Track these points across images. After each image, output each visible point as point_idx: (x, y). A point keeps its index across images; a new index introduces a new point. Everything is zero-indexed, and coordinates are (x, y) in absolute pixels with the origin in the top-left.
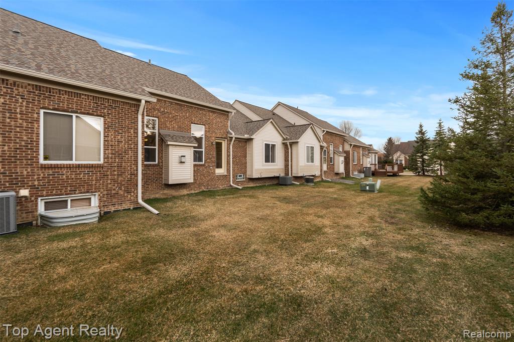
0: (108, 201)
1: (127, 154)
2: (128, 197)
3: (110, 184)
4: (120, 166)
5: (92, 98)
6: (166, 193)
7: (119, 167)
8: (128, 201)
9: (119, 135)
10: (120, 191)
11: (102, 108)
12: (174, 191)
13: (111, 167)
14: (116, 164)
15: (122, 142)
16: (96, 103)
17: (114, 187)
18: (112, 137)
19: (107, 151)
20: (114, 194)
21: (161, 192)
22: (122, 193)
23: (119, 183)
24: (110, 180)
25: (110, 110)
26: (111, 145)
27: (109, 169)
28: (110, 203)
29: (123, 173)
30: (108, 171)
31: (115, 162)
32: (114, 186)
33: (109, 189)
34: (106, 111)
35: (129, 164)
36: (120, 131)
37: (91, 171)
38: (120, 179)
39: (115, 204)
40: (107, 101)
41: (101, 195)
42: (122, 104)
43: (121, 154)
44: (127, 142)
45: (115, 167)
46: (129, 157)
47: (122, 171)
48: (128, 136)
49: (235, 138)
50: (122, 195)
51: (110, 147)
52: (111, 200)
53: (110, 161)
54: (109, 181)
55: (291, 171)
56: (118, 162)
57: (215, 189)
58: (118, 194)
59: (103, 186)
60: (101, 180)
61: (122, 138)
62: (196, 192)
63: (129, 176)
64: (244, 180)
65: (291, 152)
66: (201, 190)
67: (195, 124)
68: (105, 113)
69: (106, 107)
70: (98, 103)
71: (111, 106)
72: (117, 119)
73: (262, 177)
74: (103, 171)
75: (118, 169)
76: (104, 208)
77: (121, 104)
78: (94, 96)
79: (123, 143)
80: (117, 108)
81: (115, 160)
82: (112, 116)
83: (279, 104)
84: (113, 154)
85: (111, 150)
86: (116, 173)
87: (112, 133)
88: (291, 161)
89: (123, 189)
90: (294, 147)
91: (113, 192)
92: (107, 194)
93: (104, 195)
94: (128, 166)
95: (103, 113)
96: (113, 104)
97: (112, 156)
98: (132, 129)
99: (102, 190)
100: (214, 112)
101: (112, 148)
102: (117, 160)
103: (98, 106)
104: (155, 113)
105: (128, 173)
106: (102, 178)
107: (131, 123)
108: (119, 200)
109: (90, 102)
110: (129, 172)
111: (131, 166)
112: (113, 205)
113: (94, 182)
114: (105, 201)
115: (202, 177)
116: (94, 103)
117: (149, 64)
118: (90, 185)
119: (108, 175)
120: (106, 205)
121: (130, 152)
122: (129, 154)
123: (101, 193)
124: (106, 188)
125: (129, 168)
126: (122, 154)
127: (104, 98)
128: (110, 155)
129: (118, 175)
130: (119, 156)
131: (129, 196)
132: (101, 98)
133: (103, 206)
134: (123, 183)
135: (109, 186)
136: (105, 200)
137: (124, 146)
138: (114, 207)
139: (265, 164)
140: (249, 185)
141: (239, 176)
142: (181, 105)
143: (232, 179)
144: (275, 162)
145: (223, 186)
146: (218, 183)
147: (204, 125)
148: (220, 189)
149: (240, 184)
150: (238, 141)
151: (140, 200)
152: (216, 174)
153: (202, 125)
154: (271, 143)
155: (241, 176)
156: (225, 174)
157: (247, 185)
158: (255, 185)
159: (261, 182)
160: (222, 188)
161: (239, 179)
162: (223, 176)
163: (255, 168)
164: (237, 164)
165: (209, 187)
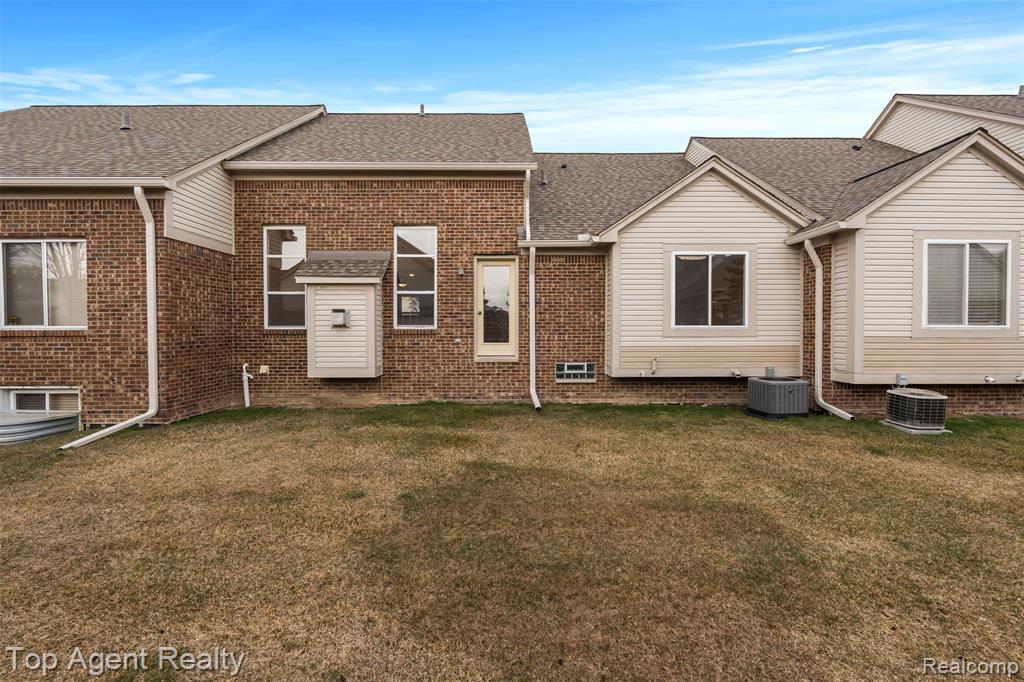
0: (98, 403)
1: (129, 310)
2: (132, 399)
3: (100, 370)
4: (117, 336)
5: (64, 205)
6: (326, 399)
7: (115, 336)
8: (133, 407)
9: (112, 272)
10: (118, 387)
11: (82, 221)
12: (344, 395)
13: (100, 336)
14: (108, 332)
15: (119, 285)
16: (72, 213)
17: (106, 378)
18: (101, 276)
19: (92, 305)
20: (106, 391)
21: (314, 395)
22: (122, 391)
23: (115, 370)
24: (100, 362)
25: (95, 221)
26: (99, 293)
27: (96, 340)
28: (99, 408)
29: (123, 349)
30: (95, 345)
31: (108, 327)
32: (107, 374)
33: (98, 380)
34: (88, 225)
35: (133, 331)
36: (116, 263)
37: (67, 345)
38: (117, 361)
39: (109, 412)
40: (89, 204)
41: (85, 391)
42: (118, 205)
43: (117, 310)
44: (129, 284)
45: (107, 336)
46: (135, 317)
47: (119, 345)
48: (130, 272)
49: (538, 249)
50: (121, 394)
51: (97, 296)
52: (103, 403)
53: (98, 325)
54: (97, 366)
55: (826, 357)
56: (112, 327)
57: (472, 401)
58: (114, 391)
59: (87, 374)
60: (83, 362)
61: (119, 276)
62: (408, 402)
63: (134, 357)
64: (593, 380)
65: (827, 282)
66: (424, 399)
67: (404, 225)
68: (87, 230)
69: (88, 217)
70: (75, 213)
71: (96, 213)
72: (109, 238)
73: (658, 375)
74: (87, 345)
75: (112, 340)
76: (91, 417)
77: (116, 205)
78: (67, 200)
79: (120, 288)
80: (108, 215)
81: (107, 323)
82: (99, 234)
83: (897, 103)
84: (103, 310)
85: (99, 302)
86: (109, 348)
87: (101, 268)
88: (826, 318)
89: (123, 382)
90: (838, 259)
91: (106, 387)
92: (94, 391)
93: (89, 391)
94: (132, 336)
95: (82, 230)
96: (100, 208)
97: (101, 315)
98: (138, 255)
99: (86, 382)
100: (467, 184)
101: (101, 297)
102: (111, 323)
103: (76, 217)
104: (296, 216)
105: (132, 349)
106: (86, 357)
107: (136, 242)
108: (117, 403)
109: (62, 213)
110: (135, 348)
111: (138, 336)
112: (105, 412)
113: (72, 365)
114: (92, 403)
115: (427, 364)
116: (68, 213)
117: (423, 116)
118: (66, 370)
119: (95, 353)
120: (93, 412)
121: (135, 305)
122: (132, 310)
123: (85, 387)
124: (93, 378)
125: (134, 339)
126: (120, 310)
127: (84, 200)
128: (98, 313)
129: (112, 353)
130: (114, 315)
131: (136, 398)
132: (79, 200)
133: (89, 412)
134: (124, 370)
135: (98, 374)
136: (92, 401)
137: (124, 293)
138: (108, 416)
139: (677, 329)
140: (613, 398)
141: (570, 368)
142: (364, 184)
143: (537, 377)
144: (742, 323)
145: (503, 394)
146: (482, 384)
147: (434, 224)
148: (491, 401)
149: (571, 394)
150: (564, 259)
151: (152, 410)
152: (476, 359)
153: (427, 224)
154: (711, 253)
155: (581, 367)
156: (516, 359)
157: (605, 397)
158: (645, 401)
159: (680, 394)
160: (496, 399)
161: (568, 376)
162: (501, 365)
163: (623, 344)
164: (560, 330)
165: (451, 394)
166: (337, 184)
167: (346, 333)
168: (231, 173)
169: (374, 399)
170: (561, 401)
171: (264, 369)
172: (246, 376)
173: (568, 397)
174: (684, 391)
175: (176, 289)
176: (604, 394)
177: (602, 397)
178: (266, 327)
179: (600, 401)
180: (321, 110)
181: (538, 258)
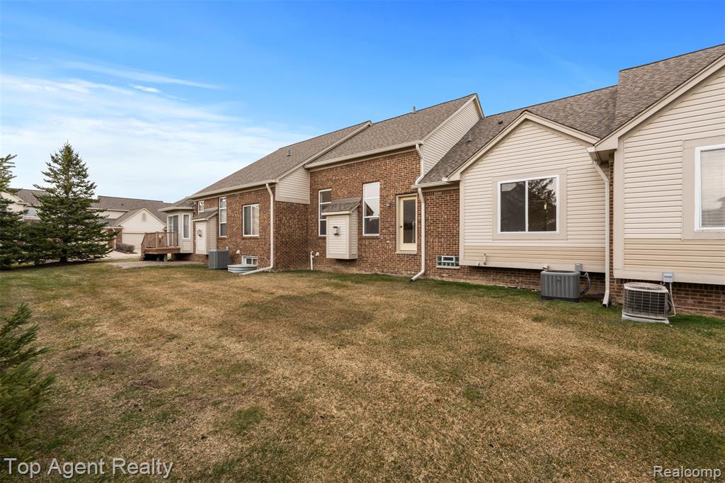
5: (255, 192)
7: (265, 238)
8: (266, 265)
9: (264, 215)
13: (261, 238)
14: (263, 237)
18: (262, 217)
19: (260, 227)
22: (266, 259)
23: (264, 251)
24: (261, 248)
25: (261, 197)
33: (261, 254)
35: (268, 236)
37: (255, 242)
38: (265, 248)
42: (261, 192)
44: (268, 219)
45: (263, 239)
46: (269, 231)
47: (265, 242)
48: (268, 215)
49: (423, 189)
51: (261, 224)
53: (261, 234)
56: (264, 235)
57: (394, 275)
58: (264, 258)
59: (259, 252)
60: (258, 247)
62: (367, 273)
63: (268, 246)
64: (458, 267)
66: (373, 272)
67: (366, 182)
68: (259, 200)
72: (264, 203)
73: (489, 265)
74: (259, 242)
79: (266, 221)
80: (264, 194)
82: (262, 201)
84: (262, 229)
89: (266, 255)
91: (262, 257)
97: (262, 231)
100: (393, 157)
103: (257, 196)
104: (328, 185)
105: (268, 243)
107: (269, 204)
111: (269, 238)
113: (256, 249)
115: (375, 254)
116: (255, 195)
119: (260, 245)
121: (269, 227)
123: (258, 257)
125: (268, 240)
126: (265, 229)
129: (264, 245)
131: (268, 261)
134: (266, 251)
136: (260, 262)
137: (266, 223)
139: (502, 234)
140: (470, 279)
141: (445, 259)
142: (351, 166)
143: (426, 264)
144: (555, 230)
145: (409, 272)
146: (399, 266)
147: (378, 181)
148: (403, 276)
149: (444, 275)
150: (441, 193)
151: (271, 266)
152: (397, 252)
153: (376, 181)
154: (527, 179)
155: (452, 259)
156: (415, 253)
157: (466, 279)
158: (492, 284)
159: (517, 281)
160: (405, 275)
161: (444, 264)
162: (408, 255)
163: (466, 244)
164: (439, 236)
165: (385, 270)
166: (342, 167)
167: (339, 238)
168: (308, 169)
169: (354, 270)
170: (439, 279)
171: (317, 254)
172: (312, 257)
173: (443, 277)
174: (521, 279)
175: (280, 220)
176: (465, 277)
177: (464, 279)
178: (319, 235)
179: (462, 281)
180: (369, 123)
181: (424, 194)
